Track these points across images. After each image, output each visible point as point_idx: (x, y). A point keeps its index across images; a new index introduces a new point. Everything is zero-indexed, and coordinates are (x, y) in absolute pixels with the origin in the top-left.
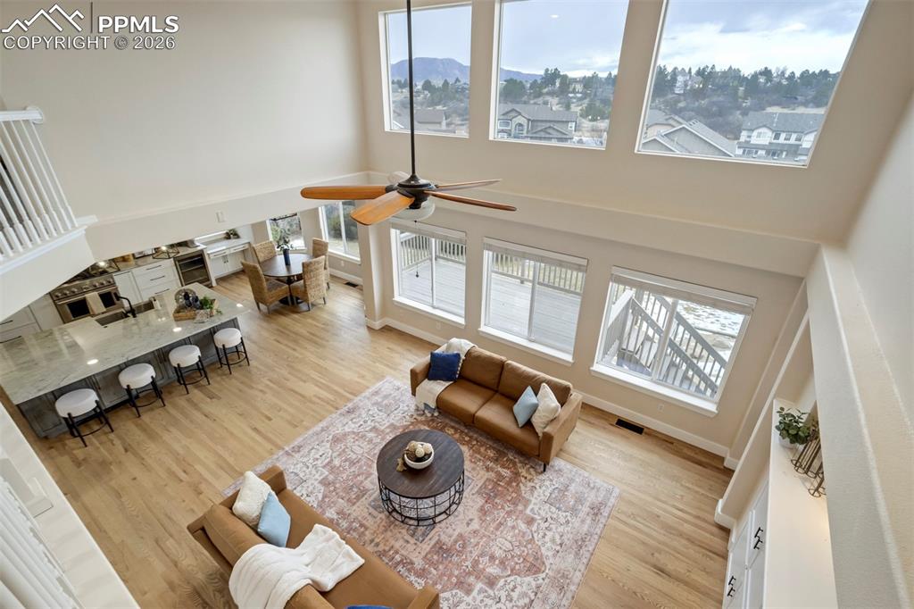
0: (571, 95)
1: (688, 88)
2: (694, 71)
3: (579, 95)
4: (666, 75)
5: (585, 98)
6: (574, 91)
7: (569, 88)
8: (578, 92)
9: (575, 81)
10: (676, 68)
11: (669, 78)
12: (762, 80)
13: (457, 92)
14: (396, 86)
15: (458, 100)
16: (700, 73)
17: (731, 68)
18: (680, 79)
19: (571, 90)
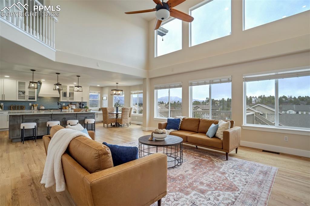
0: (216, 105)
1: (257, 102)
2: (257, 97)
3: (219, 105)
4: (248, 98)
5: (221, 106)
6: (217, 104)
7: (215, 103)
8: (218, 104)
9: (217, 101)
10: (250, 97)
11: (249, 99)
12: (284, 99)
13: (178, 105)
14: (159, 103)
15: (179, 107)
16: (260, 97)
17: (270, 96)
18: (253, 99)
19: (216, 103)
